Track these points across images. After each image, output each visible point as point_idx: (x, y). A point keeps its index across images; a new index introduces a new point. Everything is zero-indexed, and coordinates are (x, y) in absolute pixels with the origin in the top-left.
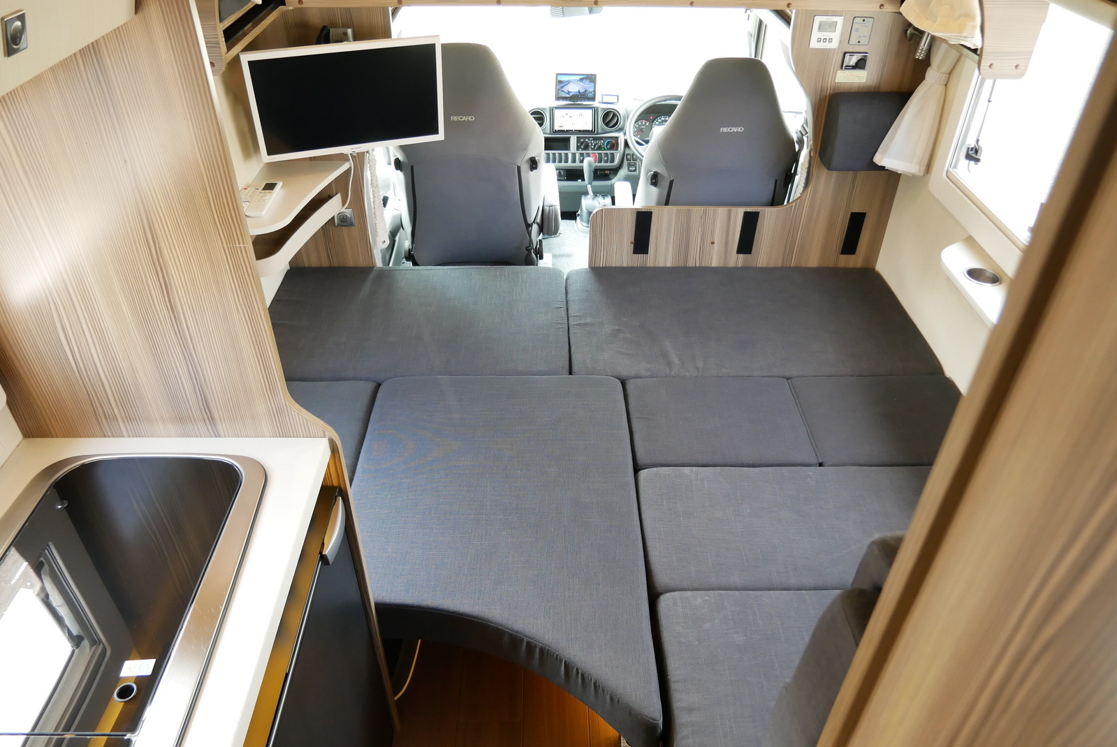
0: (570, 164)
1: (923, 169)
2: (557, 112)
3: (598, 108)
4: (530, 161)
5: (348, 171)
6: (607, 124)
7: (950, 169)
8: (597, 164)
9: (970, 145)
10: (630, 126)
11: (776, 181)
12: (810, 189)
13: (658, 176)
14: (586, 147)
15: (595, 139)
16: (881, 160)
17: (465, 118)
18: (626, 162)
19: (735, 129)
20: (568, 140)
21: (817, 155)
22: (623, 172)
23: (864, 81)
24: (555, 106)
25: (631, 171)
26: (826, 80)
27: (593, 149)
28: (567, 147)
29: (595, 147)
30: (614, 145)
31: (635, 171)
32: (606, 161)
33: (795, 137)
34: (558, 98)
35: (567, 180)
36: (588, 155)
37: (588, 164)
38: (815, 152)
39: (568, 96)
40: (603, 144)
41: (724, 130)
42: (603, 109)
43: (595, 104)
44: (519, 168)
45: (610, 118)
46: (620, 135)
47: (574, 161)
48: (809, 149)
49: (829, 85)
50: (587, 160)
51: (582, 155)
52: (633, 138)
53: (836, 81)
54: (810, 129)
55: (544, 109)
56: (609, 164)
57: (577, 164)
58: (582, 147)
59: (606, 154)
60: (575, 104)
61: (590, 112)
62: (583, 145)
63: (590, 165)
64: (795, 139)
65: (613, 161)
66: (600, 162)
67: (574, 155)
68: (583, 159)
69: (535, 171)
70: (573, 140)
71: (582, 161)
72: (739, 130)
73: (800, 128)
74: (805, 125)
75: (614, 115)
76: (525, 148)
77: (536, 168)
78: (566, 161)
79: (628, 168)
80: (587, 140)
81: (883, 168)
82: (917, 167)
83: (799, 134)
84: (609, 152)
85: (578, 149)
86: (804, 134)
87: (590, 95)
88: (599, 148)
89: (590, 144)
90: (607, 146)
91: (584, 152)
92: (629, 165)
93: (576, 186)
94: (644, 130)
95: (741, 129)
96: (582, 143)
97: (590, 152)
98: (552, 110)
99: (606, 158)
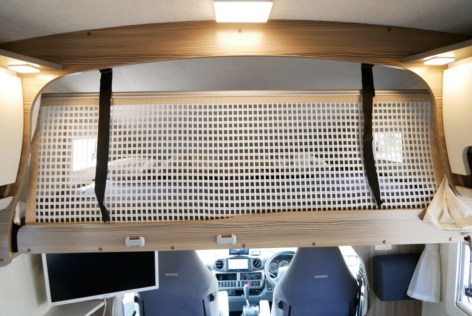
0: (237, 287)
1: (439, 299)
2: (230, 261)
3: (250, 258)
4: (210, 296)
5: (103, 307)
6: (255, 266)
7: (458, 301)
8: (251, 287)
9: (466, 286)
10: (267, 266)
11: (350, 304)
12: (371, 310)
13: (283, 303)
14: (245, 278)
15: (249, 274)
16: (412, 294)
17: (173, 275)
18: (266, 285)
19: (323, 276)
20: (236, 274)
21: (372, 290)
22: (265, 291)
23: (391, 249)
24: (229, 257)
25: (269, 290)
26: (370, 250)
27: (249, 279)
28: (235, 279)
29: (249, 278)
30: (259, 276)
31: (271, 290)
32: (256, 286)
33: (356, 277)
34: (230, 254)
35: (236, 295)
36: (246, 283)
37: (246, 287)
38: (371, 288)
39: (235, 252)
40: (254, 276)
41: (317, 277)
42: (253, 259)
43: (249, 256)
44: (203, 301)
45: (257, 263)
46: (262, 271)
47: (239, 286)
48: (366, 286)
49: (372, 252)
50: (245, 286)
51: (243, 282)
52: (269, 273)
53: (376, 249)
54: (365, 274)
55: (223, 260)
56: (257, 287)
57: (241, 287)
58: (243, 278)
59: (256, 282)
60: (239, 257)
61: (246, 260)
62: (243, 277)
63: (247, 288)
64: (356, 279)
65: (259, 285)
66: (253, 286)
67: (239, 282)
68: (244, 285)
69: (213, 301)
70: (238, 275)
71: (243, 286)
72: (325, 277)
73: (358, 273)
74: (360, 271)
75: (259, 261)
76: (207, 289)
77: (213, 300)
78: (235, 286)
79: (268, 288)
80: (245, 274)
81: (414, 299)
82: (435, 298)
83: (358, 276)
84: (257, 280)
85: (241, 280)
86: (361, 276)
87: (246, 252)
88: (252, 279)
89: (247, 277)
90: (256, 277)
91: (244, 281)
92: (268, 287)
93: (241, 299)
94: (274, 268)
95: (326, 276)
96: (243, 276)
97: (247, 281)
98: (227, 260)
99: (255, 284)
